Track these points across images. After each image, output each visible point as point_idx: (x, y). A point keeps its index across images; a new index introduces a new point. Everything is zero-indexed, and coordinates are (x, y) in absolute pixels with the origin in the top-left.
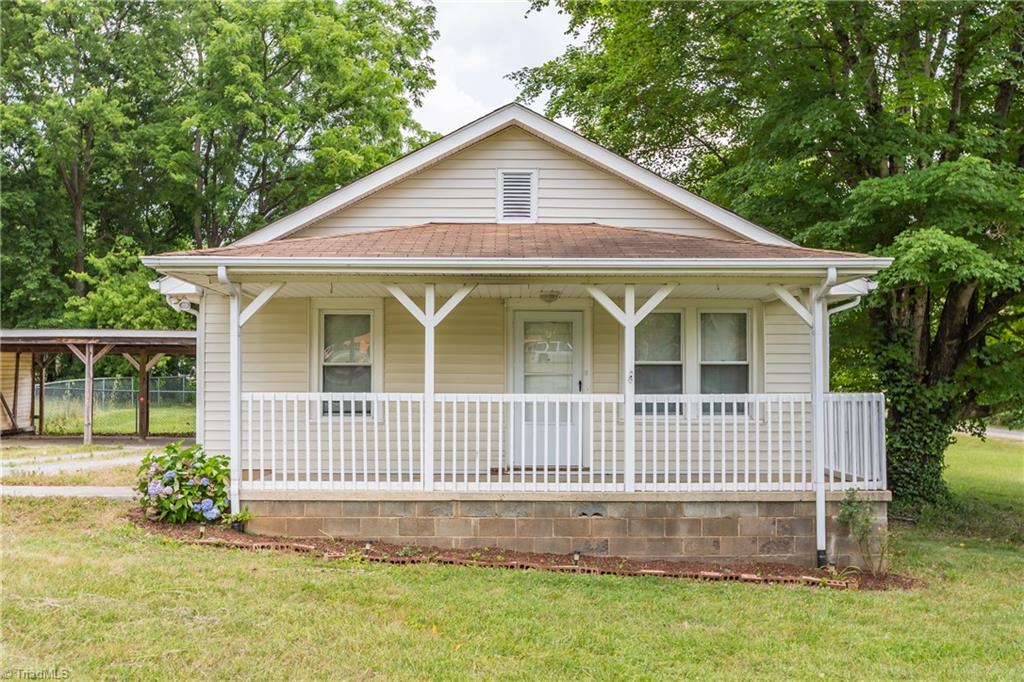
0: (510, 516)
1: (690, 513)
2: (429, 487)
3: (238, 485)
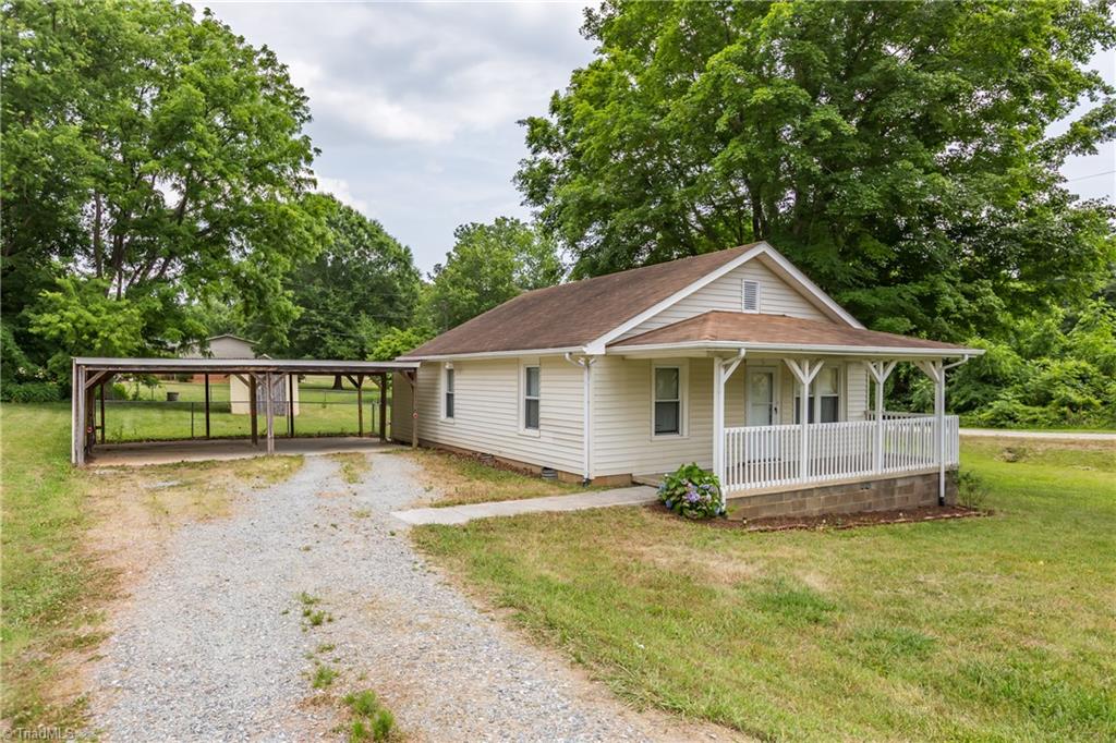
0: (836, 494)
1: (899, 484)
2: (805, 480)
3: (724, 490)
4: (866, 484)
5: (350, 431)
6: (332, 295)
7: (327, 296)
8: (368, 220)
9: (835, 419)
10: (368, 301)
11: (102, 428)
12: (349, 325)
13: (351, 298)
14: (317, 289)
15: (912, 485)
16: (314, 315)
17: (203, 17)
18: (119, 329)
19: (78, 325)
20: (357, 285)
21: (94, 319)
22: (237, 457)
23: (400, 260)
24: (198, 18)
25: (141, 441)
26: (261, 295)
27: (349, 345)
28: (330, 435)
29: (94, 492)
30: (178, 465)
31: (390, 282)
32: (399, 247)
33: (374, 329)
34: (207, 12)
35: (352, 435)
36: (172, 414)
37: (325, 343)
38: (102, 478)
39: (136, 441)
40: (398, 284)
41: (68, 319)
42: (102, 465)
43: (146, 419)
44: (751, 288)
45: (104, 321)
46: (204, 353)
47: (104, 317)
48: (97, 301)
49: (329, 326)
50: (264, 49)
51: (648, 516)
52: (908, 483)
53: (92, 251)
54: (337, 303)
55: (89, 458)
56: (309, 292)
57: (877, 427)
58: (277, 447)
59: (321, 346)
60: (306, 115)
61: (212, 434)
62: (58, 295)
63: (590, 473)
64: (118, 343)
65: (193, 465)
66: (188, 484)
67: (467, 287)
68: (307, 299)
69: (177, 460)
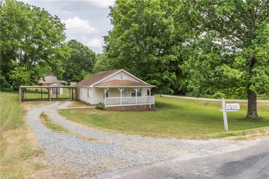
0: (128, 107)
1: (141, 106)
2: (121, 105)
3: (106, 106)
4: (134, 106)
5: (68, 98)
6: (75, 65)
7: (74, 65)
8: (84, 46)
9: (140, 96)
10: (84, 66)
11: (23, 97)
12: (80, 72)
13: (80, 66)
14: (71, 64)
15: (144, 107)
16: (70, 70)
17: (42, 9)
18: (26, 78)
19: (18, 77)
20: (81, 62)
21: (21, 76)
22: (45, 102)
23: (93, 56)
24: (41, 10)
25: (30, 99)
26: (56, 68)
27: (79, 77)
28: (64, 98)
29: (24, 105)
30: (35, 103)
31: (90, 61)
32: (93, 52)
33: (86, 73)
34: (43, 9)
35: (69, 98)
36: (36, 94)
37: (73, 76)
38: (24, 104)
39: (29, 99)
40: (92, 62)
41: (16, 76)
42: (24, 103)
43: (31, 95)
44: (122, 76)
45: (23, 76)
46: (44, 81)
47: (23, 75)
48: (22, 72)
49: (74, 72)
50: (55, 16)
51: (94, 109)
52: (143, 106)
53: (19, 58)
54: (76, 67)
55: (22, 102)
56: (70, 64)
57: (136, 98)
58: (51, 100)
59: (73, 77)
60: (65, 28)
61: (42, 98)
62: (15, 71)
63: (92, 104)
64: (26, 80)
65: (38, 103)
66: (36, 105)
67: (103, 65)
68: (69, 66)
69: (35, 102)
